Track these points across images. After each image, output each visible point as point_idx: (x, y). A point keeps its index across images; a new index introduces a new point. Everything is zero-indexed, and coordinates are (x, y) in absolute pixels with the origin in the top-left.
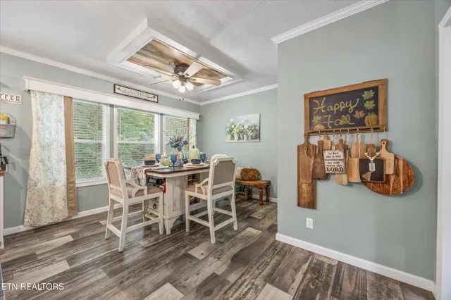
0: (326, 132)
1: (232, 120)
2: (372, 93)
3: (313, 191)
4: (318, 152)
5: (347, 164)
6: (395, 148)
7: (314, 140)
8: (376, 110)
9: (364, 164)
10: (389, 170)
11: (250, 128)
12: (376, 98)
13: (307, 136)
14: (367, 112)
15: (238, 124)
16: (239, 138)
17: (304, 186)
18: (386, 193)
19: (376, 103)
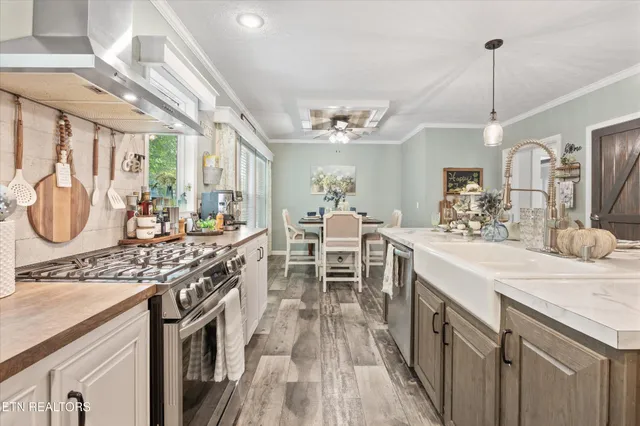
1: (320, 169)
2: (477, 175)
11: (343, 180)
12: (478, 178)
13: (446, 195)
15: (329, 174)
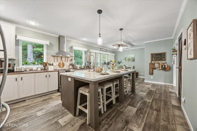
0: (155, 61)
2: (163, 54)
3: (153, 71)
4: (154, 64)
5: (159, 66)
6: (167, 64)
7: (153, 62)
8: (164, 57)
9: (162, 66)
10: (166, 67)
11: (132, 58)
12: (164, 55)
13: (151, 61)
14: (163, 57)
15: (128, 57)
16: (128, 61)
17: (151, 71)
18: (166, 71)
19: (164, 56)
